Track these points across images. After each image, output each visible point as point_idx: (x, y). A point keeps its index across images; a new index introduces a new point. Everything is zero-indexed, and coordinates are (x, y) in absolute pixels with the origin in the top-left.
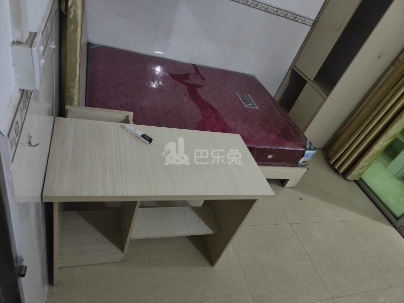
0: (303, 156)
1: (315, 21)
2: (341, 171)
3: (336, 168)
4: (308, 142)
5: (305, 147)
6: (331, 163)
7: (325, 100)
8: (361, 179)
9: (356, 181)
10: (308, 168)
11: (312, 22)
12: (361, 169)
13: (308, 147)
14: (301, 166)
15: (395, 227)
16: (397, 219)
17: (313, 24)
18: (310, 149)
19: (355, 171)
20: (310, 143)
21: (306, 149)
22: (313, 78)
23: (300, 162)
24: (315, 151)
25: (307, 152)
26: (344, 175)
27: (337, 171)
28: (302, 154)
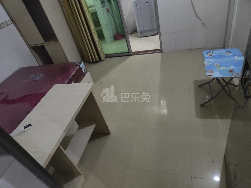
0: (82, 69)
1: (11, 19)
2: (98, 60)
3: (95, 61)
4: (76, 63)
5: (78, 65)
6: (92, 61)
7: (59, 43)
8: (106, 55)
9: (105, 58)
10: (89, 71)
11: (11, 21)
12: (101, 52)
13: (79, 64)
14: (86, 72)
15: (131, 55)
16: (129, 52)
17: (12, 21)
18: (80, 64)
19: (101, 54)
20: (77, 62)
21: (79, 65)
22: (44, 41)
23: (84, 72)
24: (83, 63)
25: (81, 66)
26: (100, 60)
27: (97, 62)
28: (81, 68)
